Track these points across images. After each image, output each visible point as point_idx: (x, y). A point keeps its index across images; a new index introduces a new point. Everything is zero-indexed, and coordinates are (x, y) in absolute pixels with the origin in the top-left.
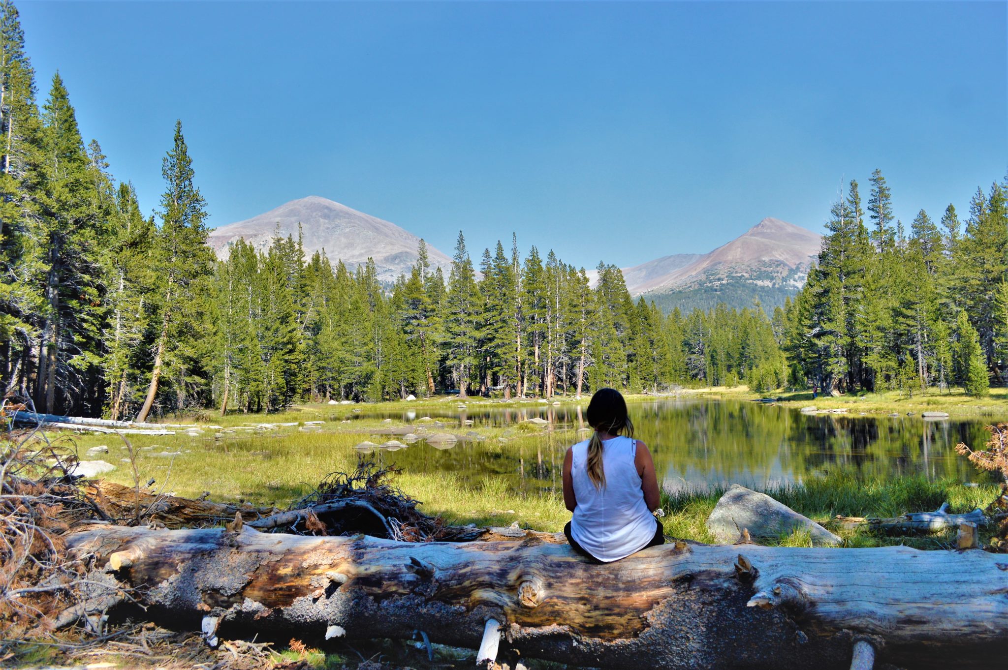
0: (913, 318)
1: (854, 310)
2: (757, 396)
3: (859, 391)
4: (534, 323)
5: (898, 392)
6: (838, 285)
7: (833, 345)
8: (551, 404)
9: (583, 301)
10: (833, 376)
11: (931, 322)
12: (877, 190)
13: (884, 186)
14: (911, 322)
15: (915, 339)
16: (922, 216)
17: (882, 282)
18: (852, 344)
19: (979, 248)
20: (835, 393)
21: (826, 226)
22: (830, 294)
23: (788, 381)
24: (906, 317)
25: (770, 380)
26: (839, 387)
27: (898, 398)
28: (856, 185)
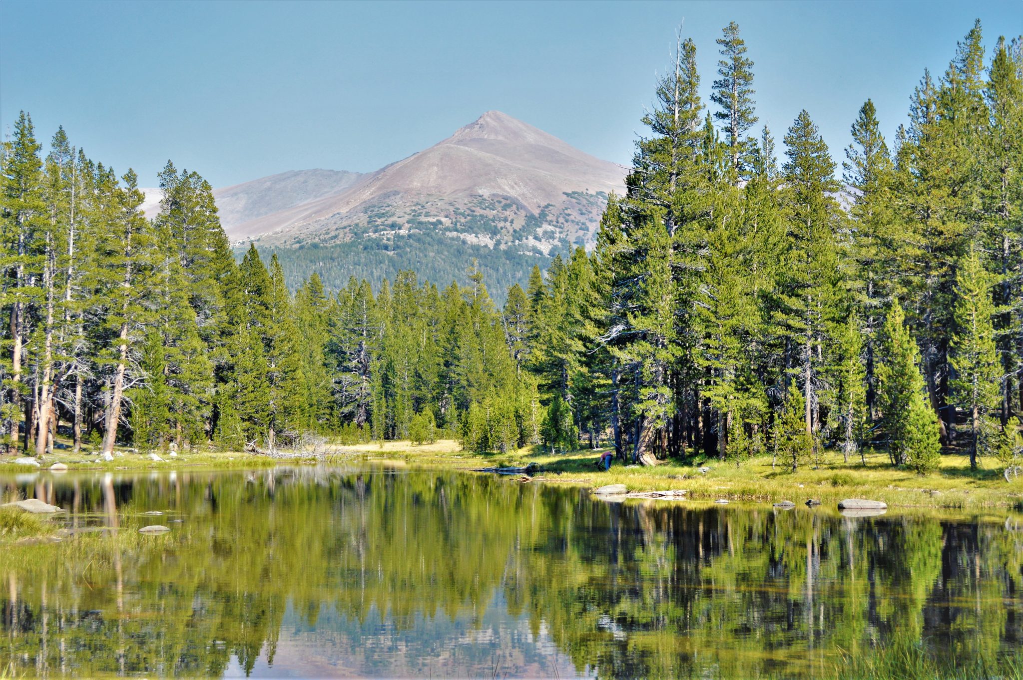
0: (799, 314)
1: (690, 294)
2: (480, 462)
3: (692, 455)
4: (15, 285)
5: (768, 459)
6: (663, 241)
7: (649, 361)
8: (44, 469)
9: (126, 243)
10: (646, 423)
11: (831, 324)
12: (730, 62)
13: (744, 56)
14: (796, 323)
15: (803, 356)
16: (803, 125)
17: (744, 241)
18: (683, 361)
19: (922, 187)
20: (649, 458)
21: (646, 121)
22: (648, 258)
23: (543, 433)
24: (787, 311)
25: (507, 431)
26: (654, 448)
27: (769, 471)
28: (693, 49)
